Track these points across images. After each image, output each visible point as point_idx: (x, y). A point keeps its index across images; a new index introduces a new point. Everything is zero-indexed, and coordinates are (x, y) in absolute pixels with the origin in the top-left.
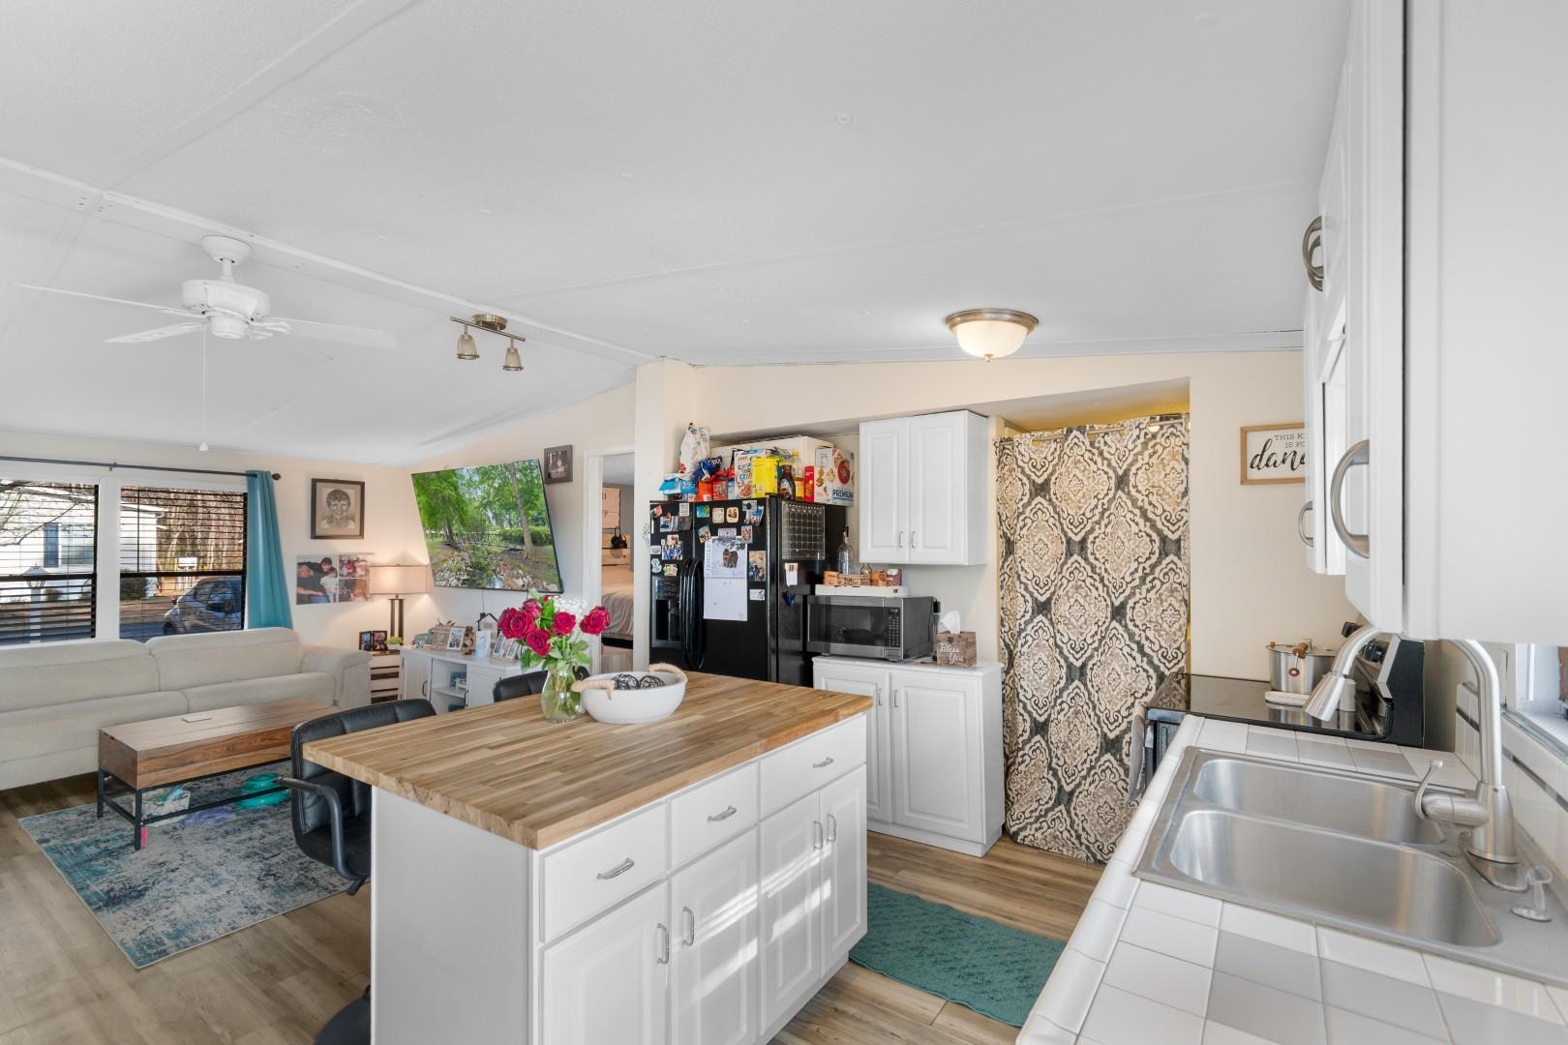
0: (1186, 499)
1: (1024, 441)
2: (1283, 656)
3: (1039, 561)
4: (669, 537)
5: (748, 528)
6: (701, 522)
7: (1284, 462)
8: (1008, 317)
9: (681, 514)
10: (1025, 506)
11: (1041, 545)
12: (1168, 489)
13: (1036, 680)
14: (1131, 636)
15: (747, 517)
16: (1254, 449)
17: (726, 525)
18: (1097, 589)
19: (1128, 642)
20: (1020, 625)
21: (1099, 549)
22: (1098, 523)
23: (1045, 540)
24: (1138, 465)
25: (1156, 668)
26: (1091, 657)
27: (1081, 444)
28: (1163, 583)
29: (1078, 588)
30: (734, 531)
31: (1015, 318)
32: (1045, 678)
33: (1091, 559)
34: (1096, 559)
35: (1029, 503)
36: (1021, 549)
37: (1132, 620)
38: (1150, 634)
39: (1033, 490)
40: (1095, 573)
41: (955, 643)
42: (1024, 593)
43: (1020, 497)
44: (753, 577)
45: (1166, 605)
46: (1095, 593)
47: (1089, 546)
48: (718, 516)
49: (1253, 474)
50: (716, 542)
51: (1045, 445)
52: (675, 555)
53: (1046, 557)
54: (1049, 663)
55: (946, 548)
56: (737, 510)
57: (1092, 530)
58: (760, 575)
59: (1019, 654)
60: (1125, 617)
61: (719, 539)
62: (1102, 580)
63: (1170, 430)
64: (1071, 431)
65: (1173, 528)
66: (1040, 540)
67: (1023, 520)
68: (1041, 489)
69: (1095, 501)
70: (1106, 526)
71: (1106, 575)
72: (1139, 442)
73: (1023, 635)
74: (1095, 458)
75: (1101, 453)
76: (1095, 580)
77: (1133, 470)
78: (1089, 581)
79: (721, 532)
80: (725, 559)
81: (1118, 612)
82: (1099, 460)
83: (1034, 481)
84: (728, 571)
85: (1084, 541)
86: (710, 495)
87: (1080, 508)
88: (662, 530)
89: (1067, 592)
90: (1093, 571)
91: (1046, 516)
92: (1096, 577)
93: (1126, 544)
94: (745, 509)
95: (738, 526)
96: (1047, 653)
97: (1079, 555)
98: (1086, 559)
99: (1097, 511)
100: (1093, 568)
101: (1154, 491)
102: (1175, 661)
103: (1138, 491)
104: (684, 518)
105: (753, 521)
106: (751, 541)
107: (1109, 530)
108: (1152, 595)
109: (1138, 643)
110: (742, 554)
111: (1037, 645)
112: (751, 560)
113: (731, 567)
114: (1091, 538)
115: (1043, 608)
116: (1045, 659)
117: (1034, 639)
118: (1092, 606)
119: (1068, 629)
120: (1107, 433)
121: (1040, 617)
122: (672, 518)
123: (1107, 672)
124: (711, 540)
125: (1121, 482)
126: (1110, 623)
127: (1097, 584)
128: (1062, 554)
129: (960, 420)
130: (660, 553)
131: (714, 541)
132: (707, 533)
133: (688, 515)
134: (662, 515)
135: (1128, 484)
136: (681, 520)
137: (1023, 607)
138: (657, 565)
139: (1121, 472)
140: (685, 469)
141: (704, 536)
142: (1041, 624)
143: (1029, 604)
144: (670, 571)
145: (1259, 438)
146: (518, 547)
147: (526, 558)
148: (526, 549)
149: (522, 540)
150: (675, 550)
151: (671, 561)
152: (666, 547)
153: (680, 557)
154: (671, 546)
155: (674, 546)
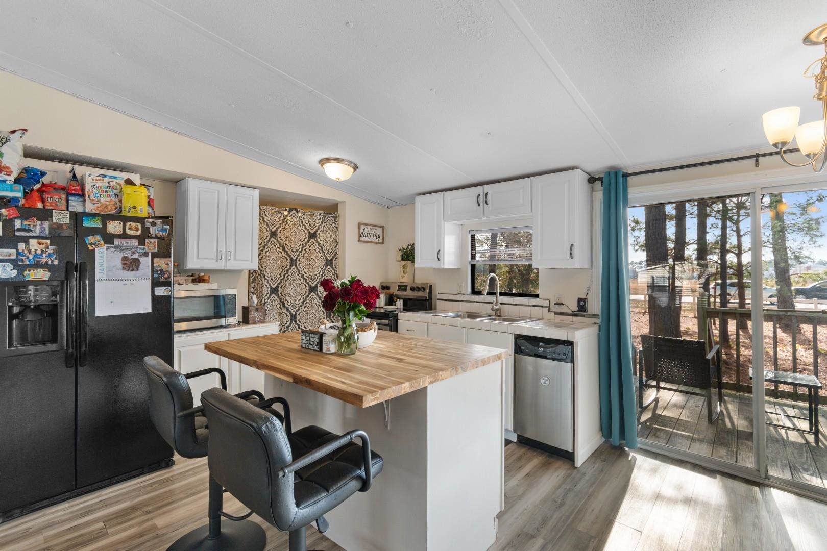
1: (267, 210)
4: (33, 243)
5: (152, 240)
6: (93, 231)
7: (367, 236)
9: (54, 221)
10: (268, 242)
11: (273, 261)
14: (320, 298)
15: (151, 232)
16: (361, 231)
17: (124, 236)
20: (265, 300)
21: (302, 263)
26: (299, 309)
27: (296, 216)
29: (294, 280)
30: (136, 242)
31: (354, 167)
33: (298, 267)
34: (300, 267)
37: (320, 291)
40: (300, 273)
41: (259, 310)
42: (267, 284)
43: (265, 237)
44: (158, 278)
47: (298, 262)
48: (114, 227)
49: (362, 239)
50: (112, 249)
51: (276, 214)
52: (45, 259)
53: (275, 267)
54: (277, 317)
55: (248, 261)
56: (139, 226)
58: (166, 276)
60: (317, 291)
61: (116, 248)
62: (303, 276)
65: (329, 256)
66: (273, 258)
68: (273, 234)
70: (304, 253)
71: (305, 274)
72: (320, 221)
75: (302, 222)
77: (319, 231)
78: (298, 277)
79: (117, 242)
80: (125, 264)
81: (314, 289)
83: (271, 230)
84: (130, 274)
85: (296, 260)
87: (296, 245)
90: (299, 273)
91: (276, 247)
92: (300, 275)
93: (316, 261)
94: (148, 225)
95: (141, 240)
96: (276, 312)
97: (295, 266)
98: (297, 267)
100: (299, 271)
101: (324, 241)
103: (321, 240)
104: (60, 226)
105: (159, 236)
106: (156, 251)
107: (306, 255)
110: (146, 262)
111: (272, 309)
112: (155, 265)
113: (132, 270)
115: (274, 291)
119: (291, 299)
120: (304, 214)
121: (273, 295)
122: (39, 222)
123: (309, 314)
124: (105, 248)
125: (313, 236)
126: (309, 294)
127: (300, 278)
128: (287, 265)
129: (256, 194)
130: (14, 257)
131: (107, 249)
132: (99, 242)
133: (68, 222)
134: (17, 218)
135: (316, 237)
136: (55, 226)
137: (266, 291)
138: (8, 270)
139: (312, 232)
140: (12, 172)
141: (95, 243)
142: (273, 298)
143: (269, 289)
144: (36, 274)
145: (362, 227)
150: (44, 255)
151: (38, 265)
152: (26, 252)
153: (52, 261)
154: (36, 250)
155: (42, 251)
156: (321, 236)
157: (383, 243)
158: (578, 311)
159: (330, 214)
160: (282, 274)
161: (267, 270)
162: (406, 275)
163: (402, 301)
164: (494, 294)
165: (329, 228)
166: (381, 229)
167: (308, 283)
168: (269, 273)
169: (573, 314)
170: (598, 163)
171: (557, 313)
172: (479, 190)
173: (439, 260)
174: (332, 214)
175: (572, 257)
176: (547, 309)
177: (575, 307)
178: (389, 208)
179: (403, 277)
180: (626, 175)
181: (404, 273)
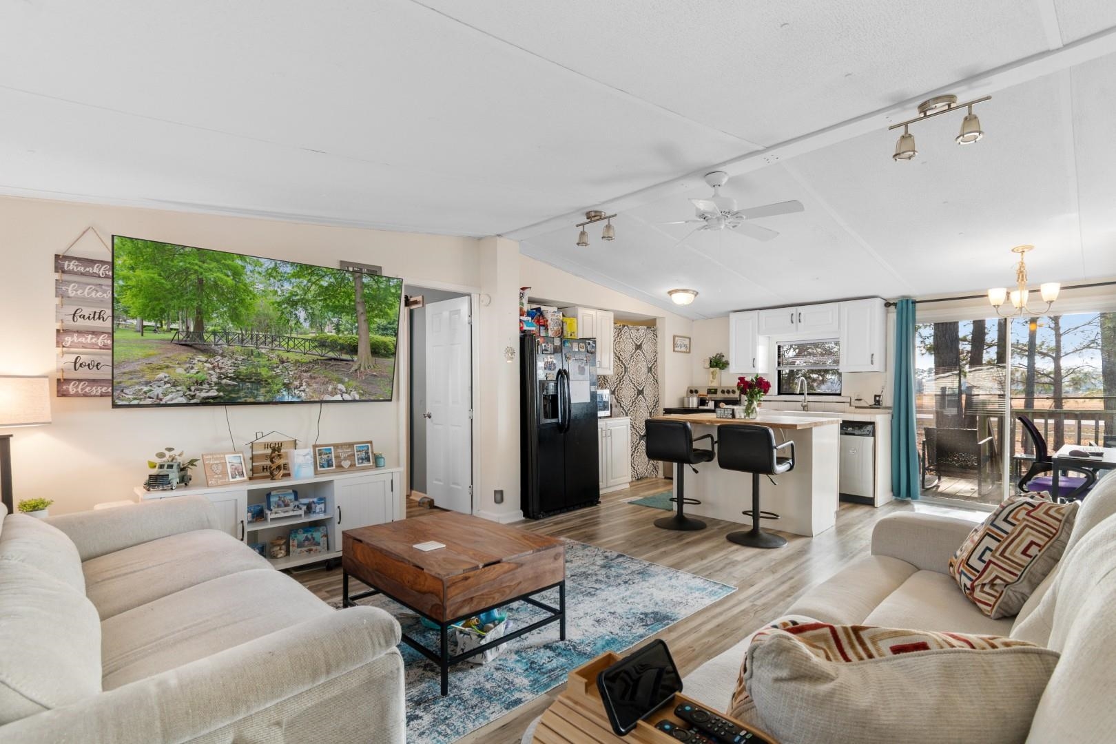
9: (555, 344)
12: (648, 351)
14: (645, 399)
15: (588, 349)
22: (630, 361)
33: (629, 373)
37: (645, 394)
48: (575, 347)
49: (676, 349)
50: (574, 361)
56: (584, 345)
61: (576, 360)
64: (625, 325)
65: (650, 364)
70: (632, 362)
72: (644, 334)
75: (631, 336)
77: (643, 343)
78: (628, 382)
79: (577, 356)
84: (582, 377)
85: (628, 367)
87: (628, 355)
94: (587, 345)
99: (630, 357)
100: (629, 377)
108: (647, 386)
112: (591, 371)
120: (632, 329)
125: (639, 347)
126: (638, 396)
127: (630, 383)
129: (611, 315)
133: (559, 345)
135: (642, 348)
139: (639, 344)
145: (677, 338)
146: (344, 357)
147: (356, 370)
148: (358, 360)
149: (353, 349)
156: (644, 347)
157: (689, 352)
158: (875, 404)
159: (650, 328)
160: (618, 380)
162: (715, 380)
163: (713, 402)
164: (803, 394)
165: (649, 340)
166: (687, 340)
167: (636, 388)
169: (871, 407)
170: (893, 293)
171: (856, 407)
172: (793, 310)
173: (754, 366)
174: (652, 328)
175: (872, 364)
176: (849, 404)
177: (872, 402)
178: (693, 321)
179: (712, 382)
180: (914, 302)
181: (713, 378)
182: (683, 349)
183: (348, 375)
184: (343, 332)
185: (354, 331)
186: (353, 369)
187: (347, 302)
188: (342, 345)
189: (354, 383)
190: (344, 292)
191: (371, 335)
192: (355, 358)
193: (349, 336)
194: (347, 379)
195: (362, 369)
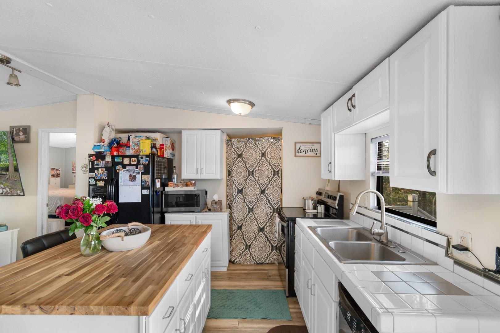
0: (281, 160)
1: (235, 141)
2: (306, 200)
3: (239, 177)
4: (100, 170)
5: (141, 166)
6: (118, 163)
7: (304, 152)
8: (248, 103)
9: (106, 160)
10: (235, 161)
11: (240, 173)
12: (275, 157)
13: (238, 213)
14: (267, 198)
15: (141, 162)
16: (298, 148)
17: (130, 165)
18: (256, 185)
19: (266, 200)
20: (234, 197)
21: (257, 174)
22: (257, 166)
23: (241, 171)
24: (268, 150)
25: (273, 207)
26: (255, 205)
27: (252, 143)
28: (274, 183)
29: (251, 185)
30: (135, 167)
31: (250, 103)
32: (241, 212)
33: (255, 176)
34: (256, 177)
35: (237, 160)
36: (234, 174)
37: (267, 194)
38: (271, 197)
39: (238, 156)
40: (256, 181)
41: (217, 204)
42: (235, 187)
43: (234, 158)
44: (144, 185)
45: (275, 189)
46: (256, 186)
47: (254, 173)
48: (126, 161)
49: (297, 154)
50: (126, 171)
51: (241, 143)
52: (103, 177)
53: (241, 176)
55: (213, 173)
56: (136, 159)
57: (255, 168)
58: (147, 184)
59: (233, 206)
60: (265, 193)
61: (127, 170)
62: (258, 182)
63: (276, 141)
64: (249, 139)
65: (276, 168)
66: (240, 171)
67: (235, 165)
68: (240, 156)
69: (256, 160)
70: (259, 167)
71: (259, 181)
72: (268, 144)
73: (235, 200)
74: (256, 147)
75: (257, 146)
76: (256, 183)
77: (267, 151)
78: (254, 183)
79: (128, 168)
80: (130, 178)
81: (263, 192)
82: (257, 148)
83: (238, 153)
84: (132, 183)
85: (253, 171)
86: (117, 153)
87: (252, 162)
88: (95, 166)
89: (248, 186)
91: (241, 164)
92: (256, 182)
93: (265, 172)
94: (140, 159)
95: (137, 166)
96: (242, 205)
97: (252, 176)
98: (253, 177)
99: (256, 163)
100: (255, 179)
101: (272, 158)
102: (277, 204)
103: (268, 158)
104: (108, 162)
105: (144, 164)
106: (143, 171)
107: (260, 168)
108: (272, 186)
109: (268, 200)
110: (139, 177)
111: (239, 203)
112: (142, 178)
113: (133, 181)
114: (255, 170)
115: (240, 191)
116: (241, 207)
117: (238, 201)
118: (255, 190)
119: (249, 197)
120: (259, 141)
121: (240, 194)
122: (102, 161)
123: (260, 209)
124: (123, 171)
125: (263, 155)
127: (256, 184)
128: (247, 175)
130: (94, 176)
131: (124, 171)
132: (121, 168)
133: (110, 160)
134: (95, 160)
135: (265, 156)
136: (106, 162)
137: (235, 191)
138: (93, 181)
139: (263, 152)
140: (105, 141)
141: (119, 169)
142: (240, 196)
143: (237, 191)
144: (100, 183)
145: (298, 146)
146: (3, 173)
147: (8, 178)
148: (9, 174)
149: (7, 169)
150: (103, 175)
151: (101, 180)
152: (98, 174)
153: (105, 178)
154: (101, 173)
155: (103, 173)
156: (268, 154)
158: (497, 271)
159: (277, 138)
161: (235, 179)
163: (323, 207)
165: (277, 148)
166: (318, 145)
167: (259, 188)
168: (236, 180)
171: (457, 262)
173: (330, 172)
174: (278, 138)
176: (444, 250)
177: (489, 262)
179: (327, 185)
181: (329, 183)
182: (312, 154)
183: (5, 181)
184: (2, 162)
185: (7, 161)
186: (7, 178)
187: (4, 149)
188: (2, 168)
189: (7, 184)
190: (3, 144)
191: (14, 162)
192: (8, 173)
193: (5, 163)
194: (4, 183)
195: (10, 178)
